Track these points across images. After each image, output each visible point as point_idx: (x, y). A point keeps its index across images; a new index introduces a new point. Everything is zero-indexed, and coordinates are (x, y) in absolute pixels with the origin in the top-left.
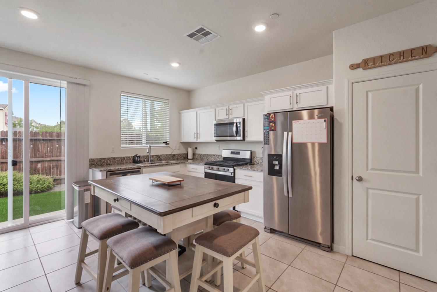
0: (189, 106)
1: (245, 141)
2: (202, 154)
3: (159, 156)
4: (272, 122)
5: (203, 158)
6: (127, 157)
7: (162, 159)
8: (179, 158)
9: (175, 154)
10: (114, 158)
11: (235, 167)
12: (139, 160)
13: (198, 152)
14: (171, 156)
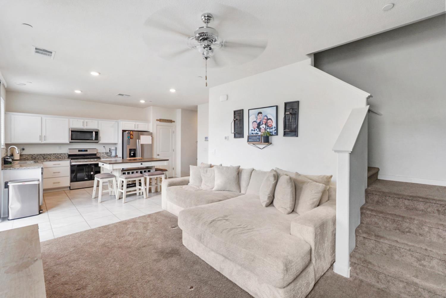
1: (99, 143)
4: (132, 135)
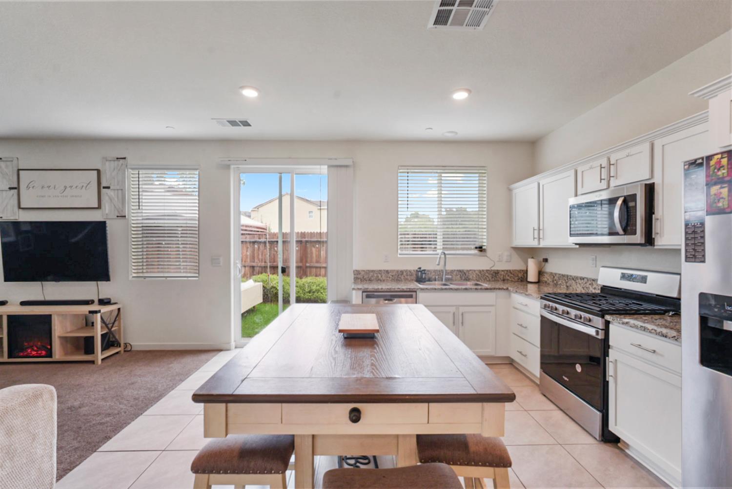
0: (532, 170)
1: (655, 247)
2: (556, 274)
3: (465, 272)
5: (559, 283)
6: (407, 270)
7: (471, 277)
8: (508, 278)
9: (497, 270)
10: (387, 272)
11: (608, 317)
12: (424, 277)
13: (550, 268)
14: (489, 274)
